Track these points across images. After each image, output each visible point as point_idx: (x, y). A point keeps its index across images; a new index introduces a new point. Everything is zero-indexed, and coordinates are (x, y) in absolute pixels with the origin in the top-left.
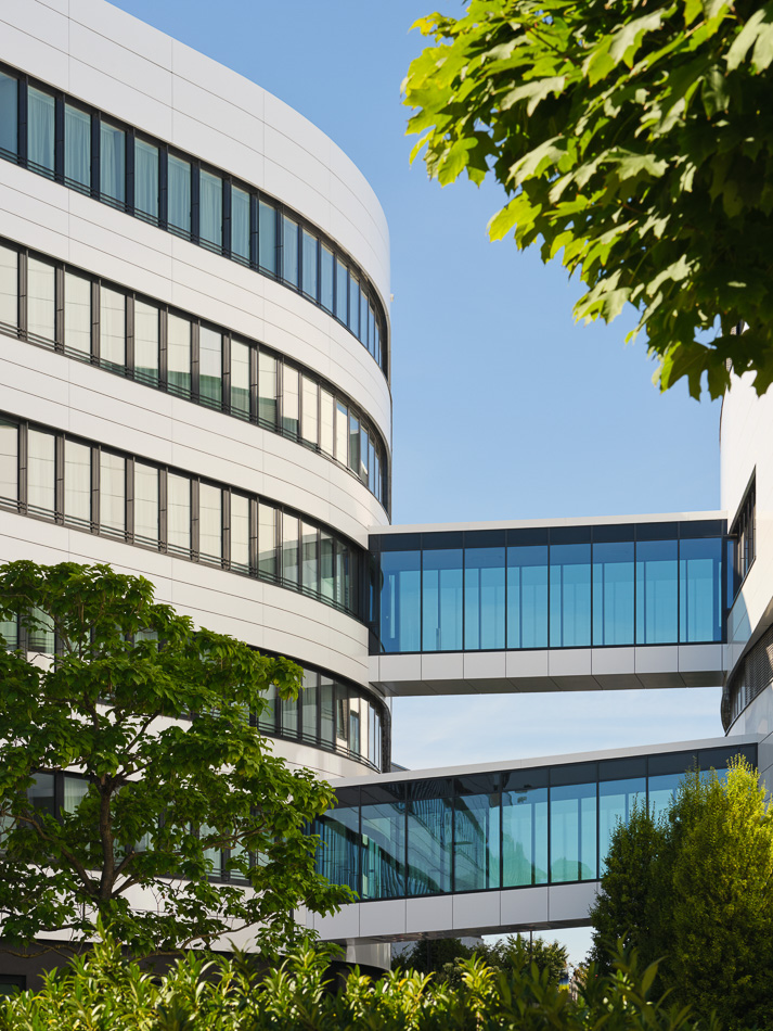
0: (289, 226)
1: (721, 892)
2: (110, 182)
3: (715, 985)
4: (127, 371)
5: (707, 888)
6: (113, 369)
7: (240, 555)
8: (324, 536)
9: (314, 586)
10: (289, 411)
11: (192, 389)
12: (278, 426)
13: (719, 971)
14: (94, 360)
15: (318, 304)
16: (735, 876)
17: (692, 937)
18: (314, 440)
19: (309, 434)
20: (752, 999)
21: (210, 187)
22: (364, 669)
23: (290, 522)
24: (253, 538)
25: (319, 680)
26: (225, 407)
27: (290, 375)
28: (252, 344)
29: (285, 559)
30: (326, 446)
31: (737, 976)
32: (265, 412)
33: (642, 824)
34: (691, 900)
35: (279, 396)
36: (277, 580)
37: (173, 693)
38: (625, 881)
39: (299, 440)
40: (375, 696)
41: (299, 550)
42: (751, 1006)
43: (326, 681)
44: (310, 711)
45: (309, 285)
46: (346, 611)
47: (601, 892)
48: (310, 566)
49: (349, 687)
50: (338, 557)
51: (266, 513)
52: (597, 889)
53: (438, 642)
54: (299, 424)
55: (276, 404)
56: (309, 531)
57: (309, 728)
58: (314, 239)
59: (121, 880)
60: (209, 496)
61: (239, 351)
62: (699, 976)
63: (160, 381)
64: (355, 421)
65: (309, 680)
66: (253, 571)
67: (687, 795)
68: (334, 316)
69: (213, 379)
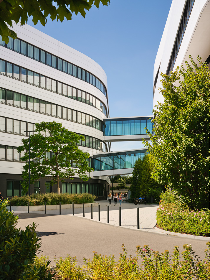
0: (91, 76)
1: (148, 169)
2: (64, 69)
3: (147, 183)
4: (67, 96)
5: (147, 168)
6: (65, 96)
7: (84, 122)
8: (96, 119)
9: (95, 126)
10: (91, 101)
11: (77, 99)
12: (89, 104)
13: (148, 181)
14: (62, 94)
15: (96, 87)
16: (151, 167)
17: (144, 175)
18: (95, 105)
19: (94, 105)
20: (153, 185)
21: (79, 70)
22: (102, 138)
23: (91, 117)
24: (86, 120)
25: (95, 140)
26: (81, 101)
27: (91, 97)
28: (86, 92)
29: (90, 123)
30: (97, 107)
31: (151, 182)
32: (87, 102)
33: (140, 160)
34: (144, 170)
35: (90, 100)
36: (89, 125)
37: (65, 140)
38: (137, 168)
39: (93, 106)
40: (104, 142)
41: (92, 122)
42: (153, 186)
43: (96, 140)
44: (94, 144)
45: (94, 84)
46: (100, 130)
47: (134, 169)
48: (94, 124)
49: (100, 141)
50: (99, 122)
51: (87, 116)
52: (133, 169)
53: (113, 134)
54: (93, 103)
55: (89, 101)
56: (94, 119)
57: (94, 146)
58: (95, 78)
59: (59, 167)
60: (74, 112)
61: (84, 93)
62: (145, 181)
63: (72, 97)
64: (101, 103)
65: (94, 140)
66: (86, 124)
67: (145, 155)
68: (98, 88)
69: (80, 97)
